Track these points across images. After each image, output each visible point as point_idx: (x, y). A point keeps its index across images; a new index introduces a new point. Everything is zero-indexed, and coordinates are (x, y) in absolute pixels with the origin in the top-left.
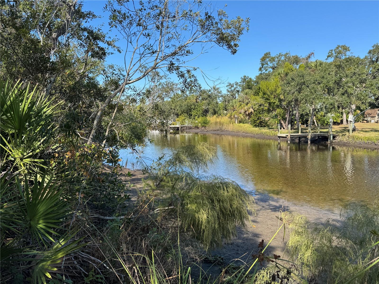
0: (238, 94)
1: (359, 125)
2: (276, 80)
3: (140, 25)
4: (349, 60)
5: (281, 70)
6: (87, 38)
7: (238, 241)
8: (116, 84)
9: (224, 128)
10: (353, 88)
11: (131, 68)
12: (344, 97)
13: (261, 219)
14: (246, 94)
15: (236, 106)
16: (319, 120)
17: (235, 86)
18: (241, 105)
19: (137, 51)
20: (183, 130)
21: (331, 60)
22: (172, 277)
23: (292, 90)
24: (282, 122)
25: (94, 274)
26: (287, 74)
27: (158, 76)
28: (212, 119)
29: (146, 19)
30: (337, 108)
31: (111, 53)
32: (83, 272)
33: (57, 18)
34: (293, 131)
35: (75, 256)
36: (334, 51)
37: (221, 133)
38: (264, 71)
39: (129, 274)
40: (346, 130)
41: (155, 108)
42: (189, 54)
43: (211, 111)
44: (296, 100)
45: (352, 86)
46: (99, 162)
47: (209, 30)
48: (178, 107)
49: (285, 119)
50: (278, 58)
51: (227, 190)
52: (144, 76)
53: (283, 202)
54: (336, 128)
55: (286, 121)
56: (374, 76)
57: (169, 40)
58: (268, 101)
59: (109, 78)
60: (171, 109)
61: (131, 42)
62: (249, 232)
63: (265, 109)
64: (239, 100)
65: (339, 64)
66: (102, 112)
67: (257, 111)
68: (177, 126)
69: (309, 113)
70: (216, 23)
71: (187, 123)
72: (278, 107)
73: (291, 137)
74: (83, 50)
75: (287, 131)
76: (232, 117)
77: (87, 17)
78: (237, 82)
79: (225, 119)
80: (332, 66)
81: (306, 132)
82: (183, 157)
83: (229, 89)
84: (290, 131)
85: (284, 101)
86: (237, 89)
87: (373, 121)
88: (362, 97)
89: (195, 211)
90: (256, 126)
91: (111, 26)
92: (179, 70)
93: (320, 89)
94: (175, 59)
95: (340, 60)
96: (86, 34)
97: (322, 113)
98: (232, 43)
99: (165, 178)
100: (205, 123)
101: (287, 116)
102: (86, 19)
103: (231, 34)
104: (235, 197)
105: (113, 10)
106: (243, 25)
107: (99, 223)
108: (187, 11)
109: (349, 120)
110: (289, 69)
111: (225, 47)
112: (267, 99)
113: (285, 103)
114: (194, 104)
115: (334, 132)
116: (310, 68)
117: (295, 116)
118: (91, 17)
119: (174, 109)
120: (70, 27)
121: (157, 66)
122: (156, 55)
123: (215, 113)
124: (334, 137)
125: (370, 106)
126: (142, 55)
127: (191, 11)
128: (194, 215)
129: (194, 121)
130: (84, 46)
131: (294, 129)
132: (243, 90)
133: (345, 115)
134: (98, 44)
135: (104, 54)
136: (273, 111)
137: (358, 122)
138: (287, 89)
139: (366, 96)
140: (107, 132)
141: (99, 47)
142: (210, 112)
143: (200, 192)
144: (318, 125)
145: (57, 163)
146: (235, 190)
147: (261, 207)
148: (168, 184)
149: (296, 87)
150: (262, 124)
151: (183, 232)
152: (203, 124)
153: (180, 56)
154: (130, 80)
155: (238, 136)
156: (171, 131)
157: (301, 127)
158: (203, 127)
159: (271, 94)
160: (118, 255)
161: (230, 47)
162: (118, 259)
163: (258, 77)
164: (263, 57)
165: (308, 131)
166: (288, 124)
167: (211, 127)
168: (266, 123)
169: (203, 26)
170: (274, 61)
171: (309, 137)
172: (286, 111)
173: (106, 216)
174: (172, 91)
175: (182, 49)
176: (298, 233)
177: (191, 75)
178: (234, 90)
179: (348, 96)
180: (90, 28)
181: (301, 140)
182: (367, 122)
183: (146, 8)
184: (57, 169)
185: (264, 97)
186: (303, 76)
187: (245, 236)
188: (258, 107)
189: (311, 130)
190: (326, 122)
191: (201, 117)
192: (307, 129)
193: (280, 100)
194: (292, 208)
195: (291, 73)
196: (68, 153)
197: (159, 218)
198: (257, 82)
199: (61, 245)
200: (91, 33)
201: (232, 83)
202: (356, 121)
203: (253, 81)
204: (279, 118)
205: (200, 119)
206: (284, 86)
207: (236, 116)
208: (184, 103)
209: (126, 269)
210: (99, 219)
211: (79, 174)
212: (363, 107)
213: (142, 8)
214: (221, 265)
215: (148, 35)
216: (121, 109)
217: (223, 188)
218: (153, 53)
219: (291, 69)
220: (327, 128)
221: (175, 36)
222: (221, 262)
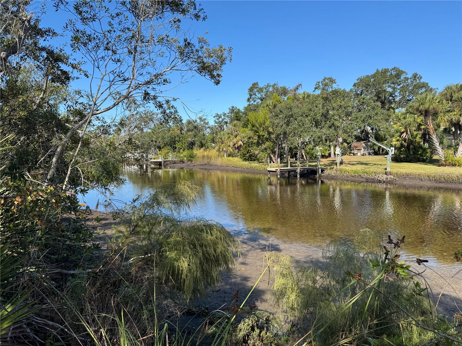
0: (227, 126)
1: (346, 158)
2: (264, 112)
3: (108, 50)
4: (335, 93)
5: (270, 102)
6: (46, 59)
7: (225, 287)
8: (80, 115)
9: (212, 162)
10: (339, 121)
11: (98, 96)
12: (331, 130)
13: (251, 260)
14: (235, 126)
15: (225, 138)
16: (308, 154)
17: (223, 117)
18: (229, 137)
19: (106, 78)
20: (167, 164)
21: (318, 92)
22: (146, 337)
23: (280, 122)
24: (272, 156)
25: (52, 342)
26: (275, 106)
27: (135, 104)
28: (198, 152)
29: (116, 42)
30: (324, 141)
31: (76, 78)
32: (39, 341)
33: (7, 34)
34: (283, 165)
35: (28, 323)
36: (321, 83)
37: (209, 168)
38: (252, 102)
39: (94, 339)
40: (334, 163)
41: (128, 143)
42: (166, 83)
43: (198, 143)
44: (285, 133)
45: (339, 119)
46: (58, 208)
47: (188, 58)
48: (160, 139)
49: (274, 153)
50: (266, 89)
51: (211, 233)
52: (115, 105)
53: (273, 240)
54: (325, 161)
55: (275, 155)
56: (359, 109)
57: (143, 66)
58: (257, 134)
59: (72, 108)
60: (152, 141)
61: (98, 68)
62: (237, 275)
63: (254, 142)
64: (227, 132)
65: (326, 96)
66: (62, 147)
67: (246, 144)
68: (160, 160)
69: (297, 146)
70: (197, 51)
71: (171, 157)
72: (267, 139)
73: (280, 171)
74: (41, 73)
75: (276, 165)
76: (221, 150)
77: (46, 34)
78: (225, 113)
79: (213, 153)
80: (319, 99)
81: (296, 166)
82: (162, 198)
83: (216, 120)
84: (280, 165)
85: (273, 134)
86: (225, 120)
87: (359, 154)
88: (348, 130)
89: (175, 259)
90: (245, 160)
91: (73, 49)
92: (157, 100)
93: (307, 121)
94: (151, 87)
95: (327, 92)
96: (45, 54)
97: (311, 146)
98: (215, 73)
99: (140, 223)
100: (191, 157)
101: (276, 149)
102: (45, 36)
103: (213, 63)
104: (220, 240)
105: (76, 30)
106: (226, 54)
107: (62, 279)
108: (164, 36)
109: (336, 153)
110: (277, 101)
111: (208, 77)
112: (256, 132)
113: (274, 136)
114: (178, 136)
115: (323, 165)
116: (298, 101)
117: (284, 149)
118: (51, 34)
119: (156, 142)
120: (24, 46)
121: (130, 95)
122: (128, 82)
123: (202, 145)
124: (322, 171)
125: (356, 139)
126: (112, 82)
127: (168, 37)
128: (174, 264)
129: (178, 154)
130: (42, 68)
131: (284, 163)
132: (232, 121)
133: (332, 148)
134: (60, 67)
135: (68, 78)
136: (262, 144)
137: (345, 155)
138: (276, 121)
139: (352, 129)
140: (69, 171)
141: (61, 70)
142: (196, 145)
143: (180, 237)
144: (306, 158)
145: (3, 211)
146: (220, 232)
147: (251, 247)
148: (144, 230)
149: (285, 119)
150: (252, 158)
151: (161, 283)
152: (189, 158)
153: (156, 85)
154: (98, 110)
155: (227, 171)
156: (153, 166)
157: (291, 160)
158: (189, 161)
159: (260, 126)
160: (81, 318)
161: (213, 77)
162: (81, 322)
163: (246, 109)
164: (251, 87)
165: (297, 164)
166: (278, 158)
167: (198, 161)
168: (256, 157)
169: (181, 53)
170: (262, 91)
171: (298, 171)
172: (275, 144)
173: (70, 269)
174: (152, 122)
175: (158, 77)
176: (284, 276)
177: (170, 106)
178: (222, 121)
179: (335, 129)
180: (49, 48)
181: (290, 174)
182: (354, 154)
183: (116, 30)
184: (4, 218)
185: (253, 130)
186: (291, 109)
187: (233, 280)
188: (247, 140)
189: (300, 163)
190: (314, 156)
191: (186, 150)
192: (296, 163)
193: (269, 133)
194: (282, 246)
195: (279, 105)
196: (17, 199)
197: (133, 270)
198: (245, 114)
199: (7, 311)
200: (50, 53)
201: (219, 114)
202: (343, 154)
203: (242, 112)
204: (269, 151)
205: (186, 153)
206: (273, 118)
207: (225, 149)
208: (167, 135)
209: (90, 333)
210: (61, 274)
211: (33, 223)
212: (349, 140)
213: (111, 29)
214: (205, 315)
215: (119, 61)
216: (86, 143)
217: (207, 231)
218: (125, 80)
219: (279, 101)
220: (316, 162)
221: (150, 63)
222: (205, 312)
